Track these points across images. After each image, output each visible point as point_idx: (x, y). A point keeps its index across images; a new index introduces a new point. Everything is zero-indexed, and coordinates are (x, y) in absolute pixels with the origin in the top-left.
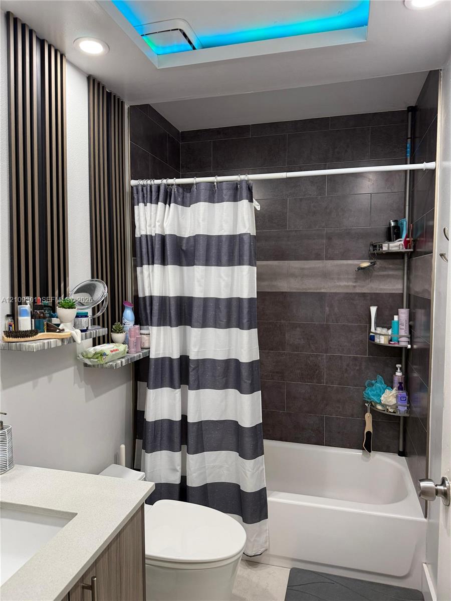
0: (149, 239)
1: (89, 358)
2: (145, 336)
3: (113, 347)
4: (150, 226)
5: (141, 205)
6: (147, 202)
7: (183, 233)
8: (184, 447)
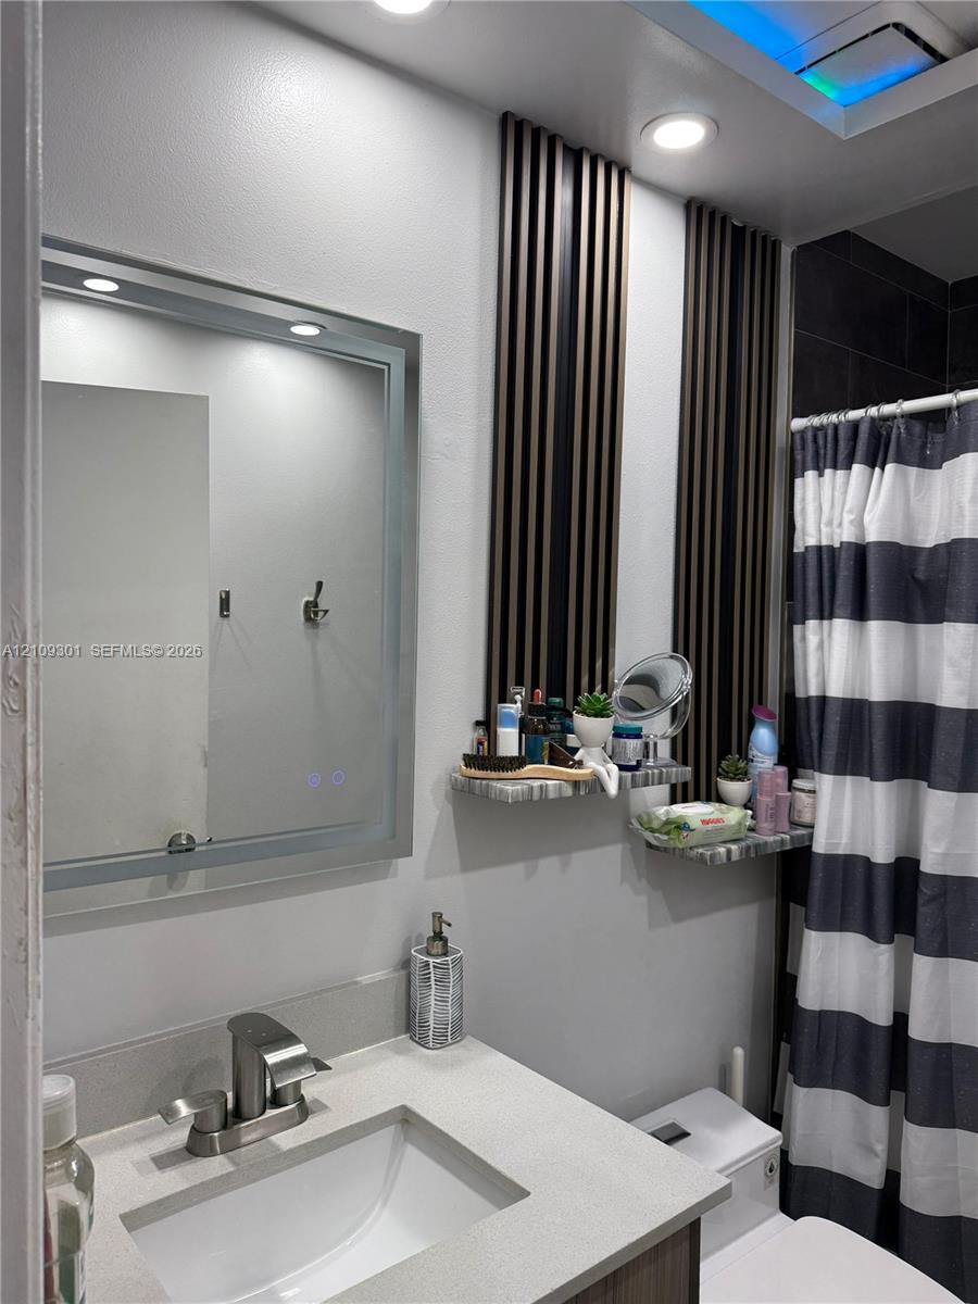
0: (825, 556)
1: (653, 831)
2: (803, 795)
3: (713, 813)
4: (830, 523)
5: (811, 475)
6: (825, 467)
7: (920, 537)
8: (898, 1097)
